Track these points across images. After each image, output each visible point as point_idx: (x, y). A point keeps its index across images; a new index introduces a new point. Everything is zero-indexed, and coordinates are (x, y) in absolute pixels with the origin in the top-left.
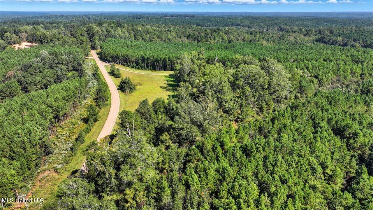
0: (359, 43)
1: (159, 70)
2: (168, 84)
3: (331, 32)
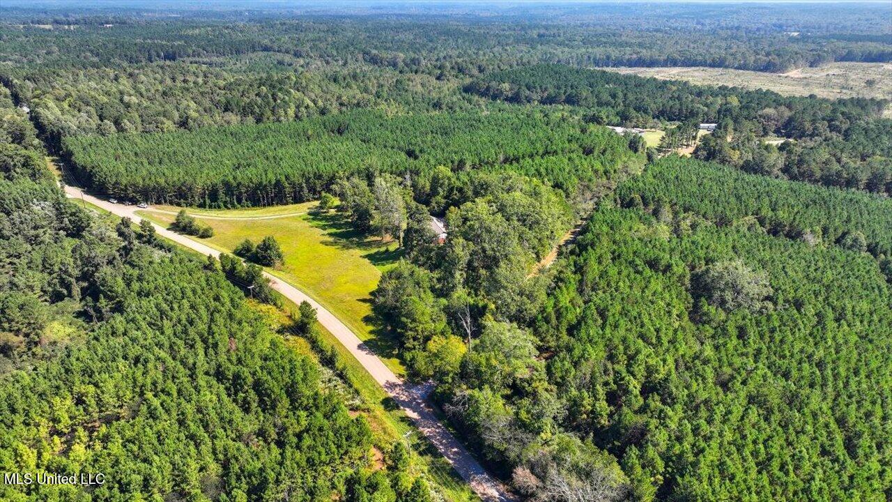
0: (537, 93)
1: (270, 204)
2: (331, 235)
3: (481, 70)
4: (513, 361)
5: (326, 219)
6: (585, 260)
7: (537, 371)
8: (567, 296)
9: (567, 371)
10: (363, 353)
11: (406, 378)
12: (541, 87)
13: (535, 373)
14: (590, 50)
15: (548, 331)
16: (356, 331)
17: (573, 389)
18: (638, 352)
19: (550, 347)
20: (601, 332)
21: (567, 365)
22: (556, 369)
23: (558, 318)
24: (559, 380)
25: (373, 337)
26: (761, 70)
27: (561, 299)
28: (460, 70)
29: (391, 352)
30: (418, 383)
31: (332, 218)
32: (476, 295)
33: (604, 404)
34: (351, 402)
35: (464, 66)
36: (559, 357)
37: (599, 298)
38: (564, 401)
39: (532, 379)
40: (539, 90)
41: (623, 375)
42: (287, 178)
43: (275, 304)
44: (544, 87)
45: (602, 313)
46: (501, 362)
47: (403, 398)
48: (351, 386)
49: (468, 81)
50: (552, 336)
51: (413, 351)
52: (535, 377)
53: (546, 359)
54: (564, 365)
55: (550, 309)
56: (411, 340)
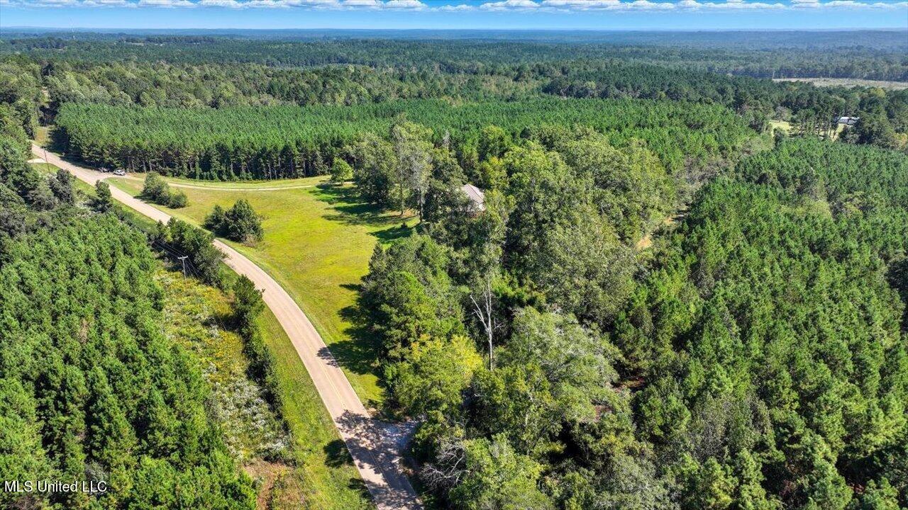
0: (628, 92)
2: (337, 209)
3: (564, 71)
4: (566, 387)
5: (338, 192)
6: (700, 238)
7: (614, 412)
8: (671, 286)
9: (676, 414)
10: (322, 363)
11: (380, 408)
12: (633, 85)
13: (609, 414)
14: (690, 62)
15: (636, 340)
16: (322, 328)
17: (687, 456)
18: (822, 388)
19: (639, 370)
20: (740, 344)
21: (675, 402)
22: (651, 408)
23: (655, 320)
24: (658, 432)
25: (348, 338)
26: (898, 80)
27: (661, 289)
28: (541, 73)
29: (368, 364)
30: (398, 420)
31: (346, 191)
32: (521, 284)
33: (759, 490)
34: (269, 445)
35: (546, 68)
36: (658, 387)
37: (729, 290)
38: (670, 479)
39: (602, 426)
40: (630, 89)
41: (799, 431)
42: (298, 144)
43: (220, 287)
44: (636, 85)
45: (741, 313)
46: (539, 388)
47: (366, 443)
48: (279, 417)
49: (548, 81)
50: (644, 349)
51: (399, 364)
52: (608, 425)
53: (634, 389)
54: (668, 401)
55: (640, 303)
56: (399, 345)
